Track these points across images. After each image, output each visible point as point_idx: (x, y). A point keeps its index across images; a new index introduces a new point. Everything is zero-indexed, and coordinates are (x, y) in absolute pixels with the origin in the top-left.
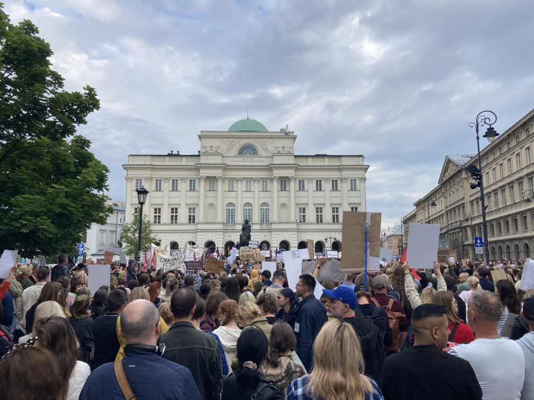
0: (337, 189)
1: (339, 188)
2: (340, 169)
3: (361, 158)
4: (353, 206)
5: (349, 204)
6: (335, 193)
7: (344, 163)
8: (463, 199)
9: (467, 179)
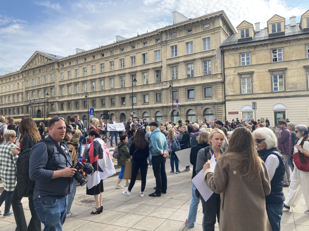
9: (59, 70)
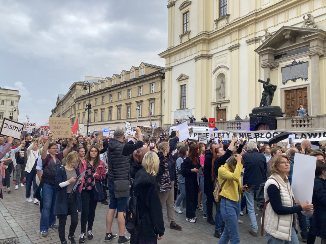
0: (4, 104)
1: (5, 104)
2: (6, 95)
3: (17, 92)
4: (11, 112)
5: (9, 111)
6: (3, 106)
7: (8, 93)
8: (60, 113)
